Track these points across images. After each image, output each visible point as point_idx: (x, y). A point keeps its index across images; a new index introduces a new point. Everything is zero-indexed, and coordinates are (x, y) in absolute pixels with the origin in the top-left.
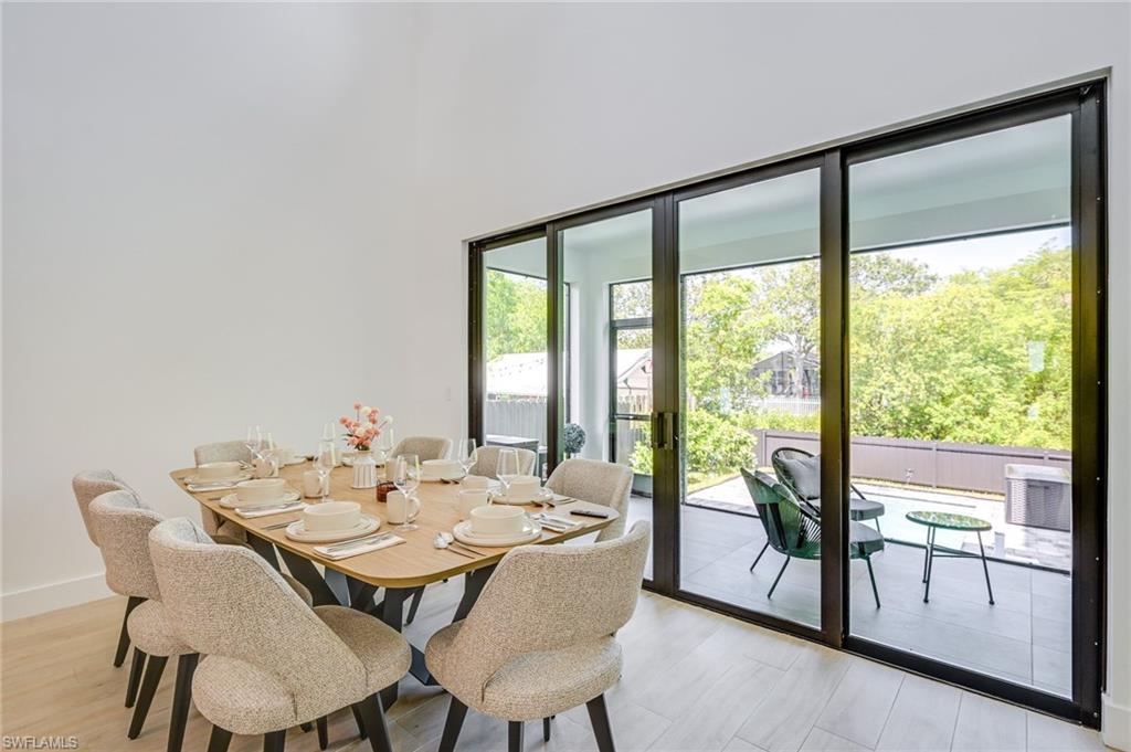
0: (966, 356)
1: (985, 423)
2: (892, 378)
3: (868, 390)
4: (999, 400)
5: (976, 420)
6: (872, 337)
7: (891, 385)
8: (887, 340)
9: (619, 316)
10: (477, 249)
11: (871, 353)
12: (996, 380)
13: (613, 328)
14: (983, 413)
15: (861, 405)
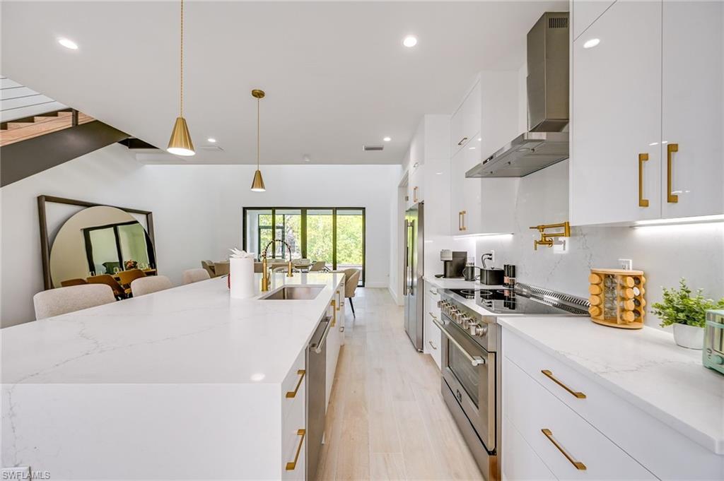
0: (345, 236)
1: (350, 260)
2: (323, 244)
3: (314, 248)
4: (354, 252)
5: (348, 259)
6: (316, 228)
7: (323, 246)
8: (321, 229)
9: (261, 224)
10: (245, 209)
11: (316, 235)
12: (353, 245)
13: (259, 229)
14: (350, 256)
15: (312, 255)
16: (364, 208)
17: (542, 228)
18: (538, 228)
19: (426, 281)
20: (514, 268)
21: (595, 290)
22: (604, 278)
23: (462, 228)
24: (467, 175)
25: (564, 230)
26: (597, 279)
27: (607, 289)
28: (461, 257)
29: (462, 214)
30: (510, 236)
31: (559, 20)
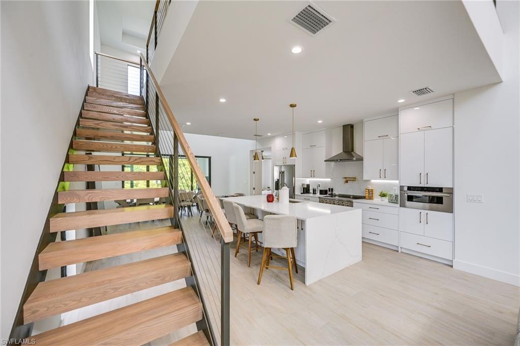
16: (210, 157)
17: (346, 178)
19: (297, 195)
20: (332, 189)
21: (367, 193)
22: (369, 190)
23: (312, 176)
24: (325, 161)
25: (354, 179)
26: (367, 190)
27: (369, 192)
28: (308, 186)
29: (313, 171)
30: (329, 180)
31: (352, 126)
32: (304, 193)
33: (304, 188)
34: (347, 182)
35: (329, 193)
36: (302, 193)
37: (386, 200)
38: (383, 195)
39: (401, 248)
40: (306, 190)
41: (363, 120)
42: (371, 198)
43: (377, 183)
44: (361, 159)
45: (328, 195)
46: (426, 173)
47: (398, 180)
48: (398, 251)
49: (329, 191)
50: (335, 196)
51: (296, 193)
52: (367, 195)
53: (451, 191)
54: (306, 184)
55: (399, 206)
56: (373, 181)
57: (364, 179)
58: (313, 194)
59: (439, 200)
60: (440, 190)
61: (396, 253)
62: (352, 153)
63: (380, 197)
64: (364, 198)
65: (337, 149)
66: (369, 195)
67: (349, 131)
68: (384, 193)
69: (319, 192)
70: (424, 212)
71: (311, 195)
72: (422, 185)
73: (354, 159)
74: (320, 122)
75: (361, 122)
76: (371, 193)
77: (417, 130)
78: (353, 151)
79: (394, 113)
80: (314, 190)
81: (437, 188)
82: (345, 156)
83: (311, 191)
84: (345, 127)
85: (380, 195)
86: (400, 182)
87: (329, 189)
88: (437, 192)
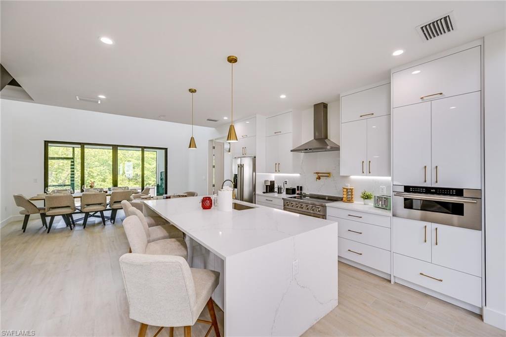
16: (167, 149)
17: (318, 173)
18: (316, 173)
19: (258, 195)
20: (301, 187)
21: (345, 193)
22: (347, 189)
23: (277, 170)
24: (291, 151)
25: (328, 175)
26: (345, 190)
27: (347, 192)
28: (272, 183)
29: (277, 165)
30: (298, 175)
31: (325, 106)
32: (267, 192)
33: (267, 186)
34: (319, 178)
35: (297, 192)
36: (264, 193)
37: (371, 203)
38: (366, 197)
39: (395, 277)
40: (270, 188)
41: (339, 95)
42: (350, 200)
43: (358, 179)
44: (337, 148)
45: (296, 195)
46: (434, 166)
47: (390, 176)
48: (390, 281)
49: (298, 190)
50: (305, 196)
51: (257, 193)
52: (345, 196)
53: (478, 196)
54: (270, 180)
55: (391, 215)
56: (353, 177)
57: (342, 174)
58: (278, 193)
59: (458, 209)
60: (459, 192)
61: (387, 284)
62: (326, 140)
63: (362, 199)
64: (341, 199)
65: (308, 135)
66: (348, 196)
67: (321, 111)
68: (368, 193)
69: (285, 190)
70: (431, 226)
71: (276, 195)
72: (428, 184)
73: (328, 147)
74: (283, 97)
75: (337, 99)
76: (350, 193)
77: (421, 100)
78: (326, 138)
79: (384, 80)
80: (279, 188)
81: (453, 189)
82: (316, 145)
83: (276, 190)
84: (316, 106)
85: (362, 197)
86: (393, 180)
87: (298, 187)
88: (452, 195)
